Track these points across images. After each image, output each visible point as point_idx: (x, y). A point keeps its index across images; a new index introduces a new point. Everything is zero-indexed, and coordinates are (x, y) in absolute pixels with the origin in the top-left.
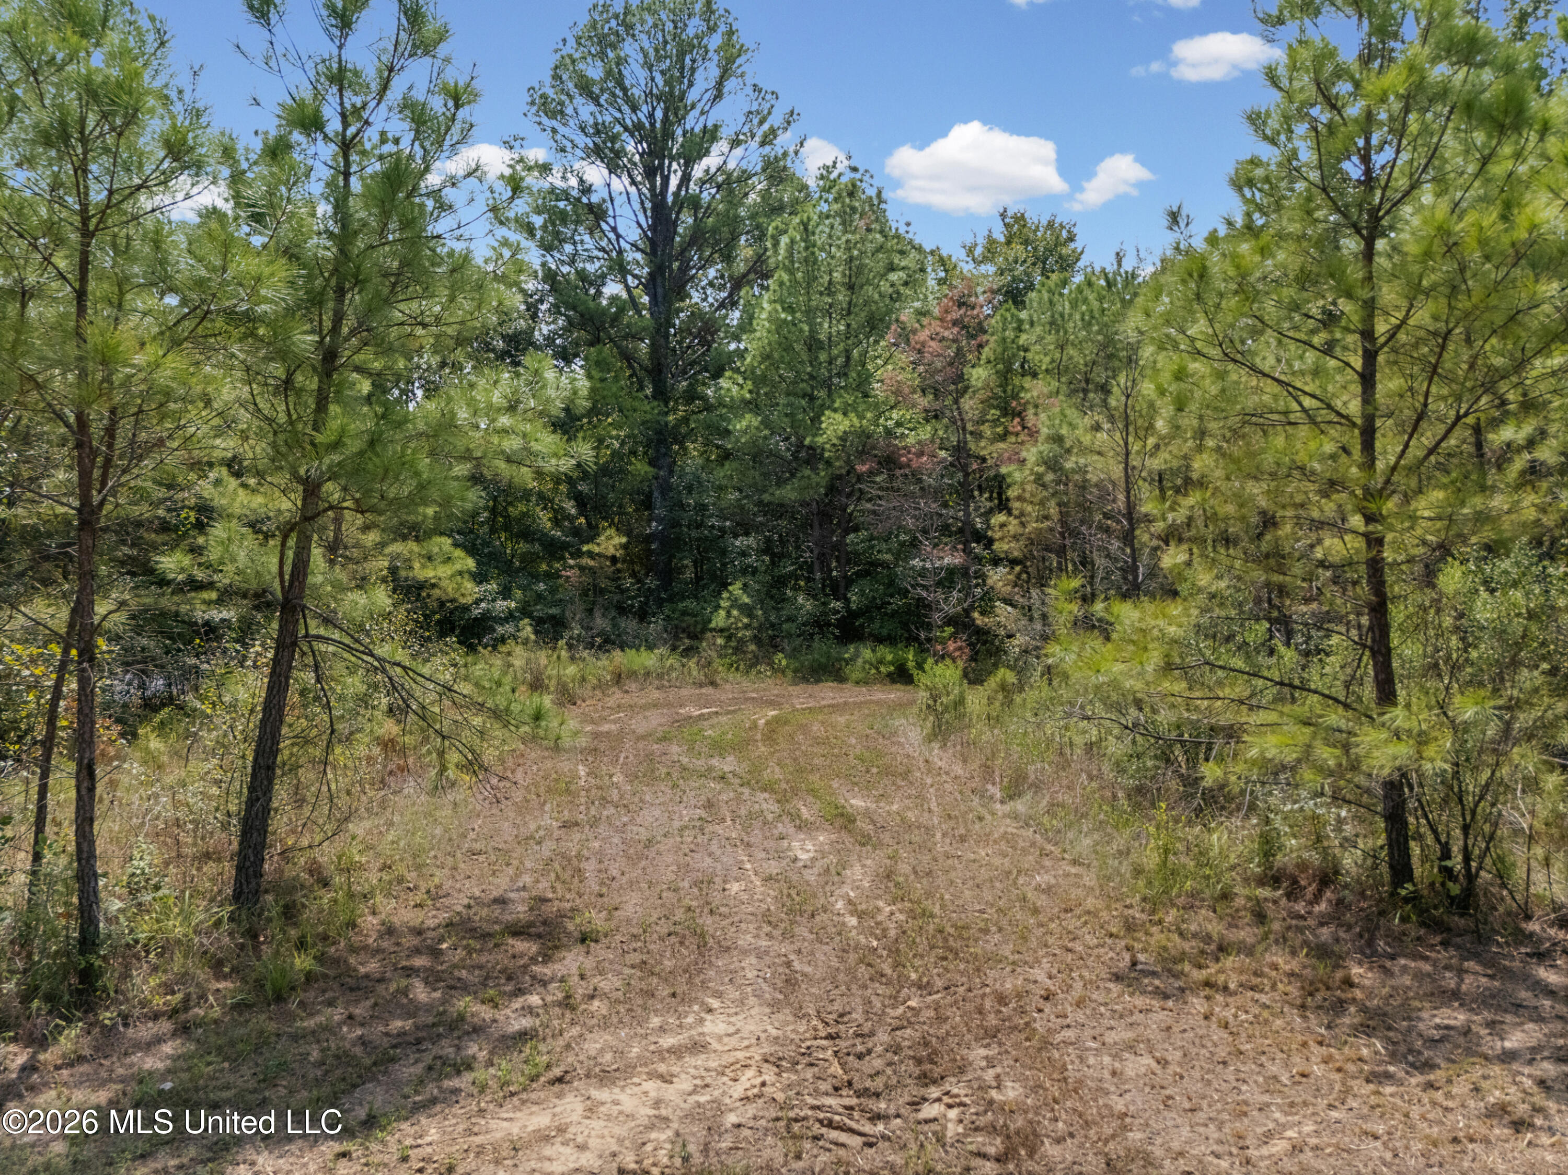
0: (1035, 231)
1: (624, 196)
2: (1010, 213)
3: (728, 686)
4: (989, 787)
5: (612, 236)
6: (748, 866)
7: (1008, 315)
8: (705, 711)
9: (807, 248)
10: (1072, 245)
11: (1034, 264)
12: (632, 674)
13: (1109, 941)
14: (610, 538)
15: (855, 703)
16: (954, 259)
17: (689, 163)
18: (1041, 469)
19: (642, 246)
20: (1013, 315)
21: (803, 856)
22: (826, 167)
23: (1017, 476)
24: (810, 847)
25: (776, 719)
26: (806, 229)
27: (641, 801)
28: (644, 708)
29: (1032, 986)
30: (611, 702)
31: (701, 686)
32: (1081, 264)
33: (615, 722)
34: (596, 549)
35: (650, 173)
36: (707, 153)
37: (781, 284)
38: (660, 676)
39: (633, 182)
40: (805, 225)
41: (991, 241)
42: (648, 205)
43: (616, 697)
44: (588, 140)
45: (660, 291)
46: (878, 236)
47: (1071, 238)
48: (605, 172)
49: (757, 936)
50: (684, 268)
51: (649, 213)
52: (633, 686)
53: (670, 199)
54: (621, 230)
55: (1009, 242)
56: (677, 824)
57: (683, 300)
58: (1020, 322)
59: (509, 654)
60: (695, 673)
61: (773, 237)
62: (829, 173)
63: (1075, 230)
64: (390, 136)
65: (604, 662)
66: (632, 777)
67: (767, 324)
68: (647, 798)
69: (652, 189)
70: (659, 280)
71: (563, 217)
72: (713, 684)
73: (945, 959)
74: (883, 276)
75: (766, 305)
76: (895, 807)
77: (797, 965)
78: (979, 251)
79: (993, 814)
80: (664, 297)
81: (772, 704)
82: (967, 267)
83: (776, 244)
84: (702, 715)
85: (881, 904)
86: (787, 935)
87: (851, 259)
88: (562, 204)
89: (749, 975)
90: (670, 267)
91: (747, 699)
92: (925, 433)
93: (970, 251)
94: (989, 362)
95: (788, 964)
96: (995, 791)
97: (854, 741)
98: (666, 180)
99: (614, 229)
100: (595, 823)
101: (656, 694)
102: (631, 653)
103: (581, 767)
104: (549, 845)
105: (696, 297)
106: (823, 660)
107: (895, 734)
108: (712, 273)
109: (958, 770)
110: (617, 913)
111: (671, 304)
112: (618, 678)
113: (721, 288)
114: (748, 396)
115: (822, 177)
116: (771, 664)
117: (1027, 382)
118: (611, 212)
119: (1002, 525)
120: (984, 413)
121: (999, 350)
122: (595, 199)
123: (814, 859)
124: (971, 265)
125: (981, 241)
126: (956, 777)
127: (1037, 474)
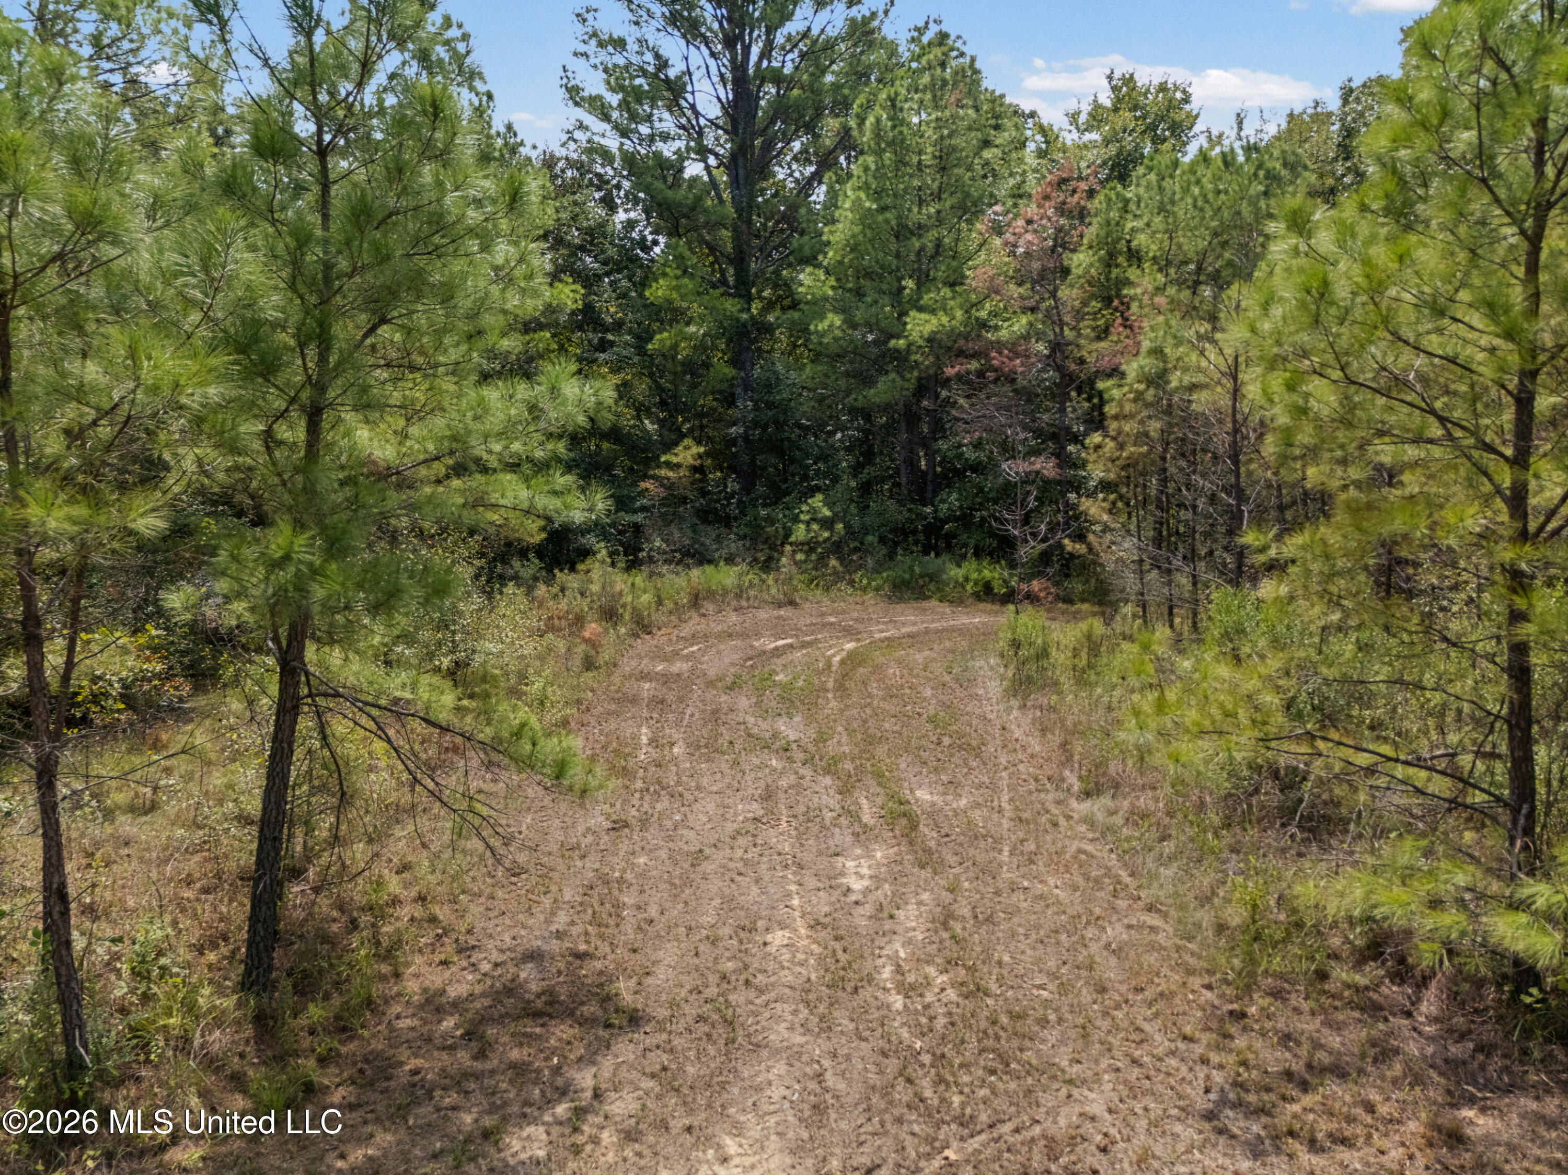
0: (1145, 94)
1: (703, 70)
2: (1117, 75)
3: (808, 605)
4: (1067, 773)
5: (689, 113)
6: (796, 902)
7: (1113, 195)
8: (780, 643)
9: (894, 127)
10: (1187, 107)
11: (1144, 132)
12: (711, 594)
13: (1182, 1045)
14: (687, 448)
15: (937, 631)
16: (1055, 129)
17: (770, 31)
18: (1142, 387)
19: (721, 122)
20: (1118, 195)
21: (857, 885)
22: (917, 29)
23: (1116, 393)
24: (865, 871)
25: (851, 655)
26: (894, 106)
27: (698, 788)
28: (720, 637)
29: (1088, 1125)
30: (686, 630)
31: (780, 606)
32: (1197, 128)
33: (687, 658)
34: (675, 460)
35: (730, 42)
36: (789, 17)
37: (866, 169)
38: (738, 596)
39: (713, 55)
40: (893, 101)
41: (1097, 106)
42: (729, 76)
43: (693, 624)
44: (664, 9)
45: (741, 172)
46: (971, 112)
47: (1186, 100)
48: (683, 42)
49: (791, 1029)
50: (768, 146)
51: (729, 87)
52: (709, 607)
53: (751, 71)
54: (699, 108)
55: (1116, 110)
56: (730, 827)
57: (766, 179)
58: (1127, 201)
59: (588, 571)
60: (774, 591)
61: (858, 115)
62: (921, 34)
63: (1190, 90)
64: (454, 20)
65: (681, 581)
66: (693, 746)
67: (850, 215)
68: (705, 782)
69: (733, 60)
70: (741, 161)
71: (638, 95)
72: (792, 603)
73: (993, 1072)
74: (977, 154)
75: (849, 193)
76: (963, 802)
77: (830, 1080)
78: (1083, 118)
79: (1069, 818)
80: (746, 180)
81: (849, 633)
82: (1070, 137)
83: (862, 121)
84: (777, 648)
85: (931, 970)
86: (826, 1026)
87: (942, 138)
88: (638, 81)
89: (776, 1097)
90: (752, 146)
91: (824, 625)
92: (1020, 324)
93: (1074, 117)
94: (1091, 247)
95: (819, 1077)
96: (1072, 780)
97: (928, 692)
98: (747, 50)
99: (693, 107)
100: (644, 823)
101: (733, 618)
102: (709, 569)
103: (644, 730)
104: (592, 862)
105: (781, 173)
106: (907, 576)
107: (972, 681)
108: (797, 146)
109: (1036, 746)
110: (649, 980)
111: (753, 184)
112: (696, 600)
113: (808, 161)
114: (830, 293)
115: (913, 40)
116: (852, 583)
117: (1132, 273)
118: (689, 88)
119: (1098, 447)
120: (1085, 304)
121: (1103, 233)
122: (672, 73)
123: (867, 891)
124: (1075, 135)
125: (1086, 108)
126: (1032, 756)
127: (1137, 391)
